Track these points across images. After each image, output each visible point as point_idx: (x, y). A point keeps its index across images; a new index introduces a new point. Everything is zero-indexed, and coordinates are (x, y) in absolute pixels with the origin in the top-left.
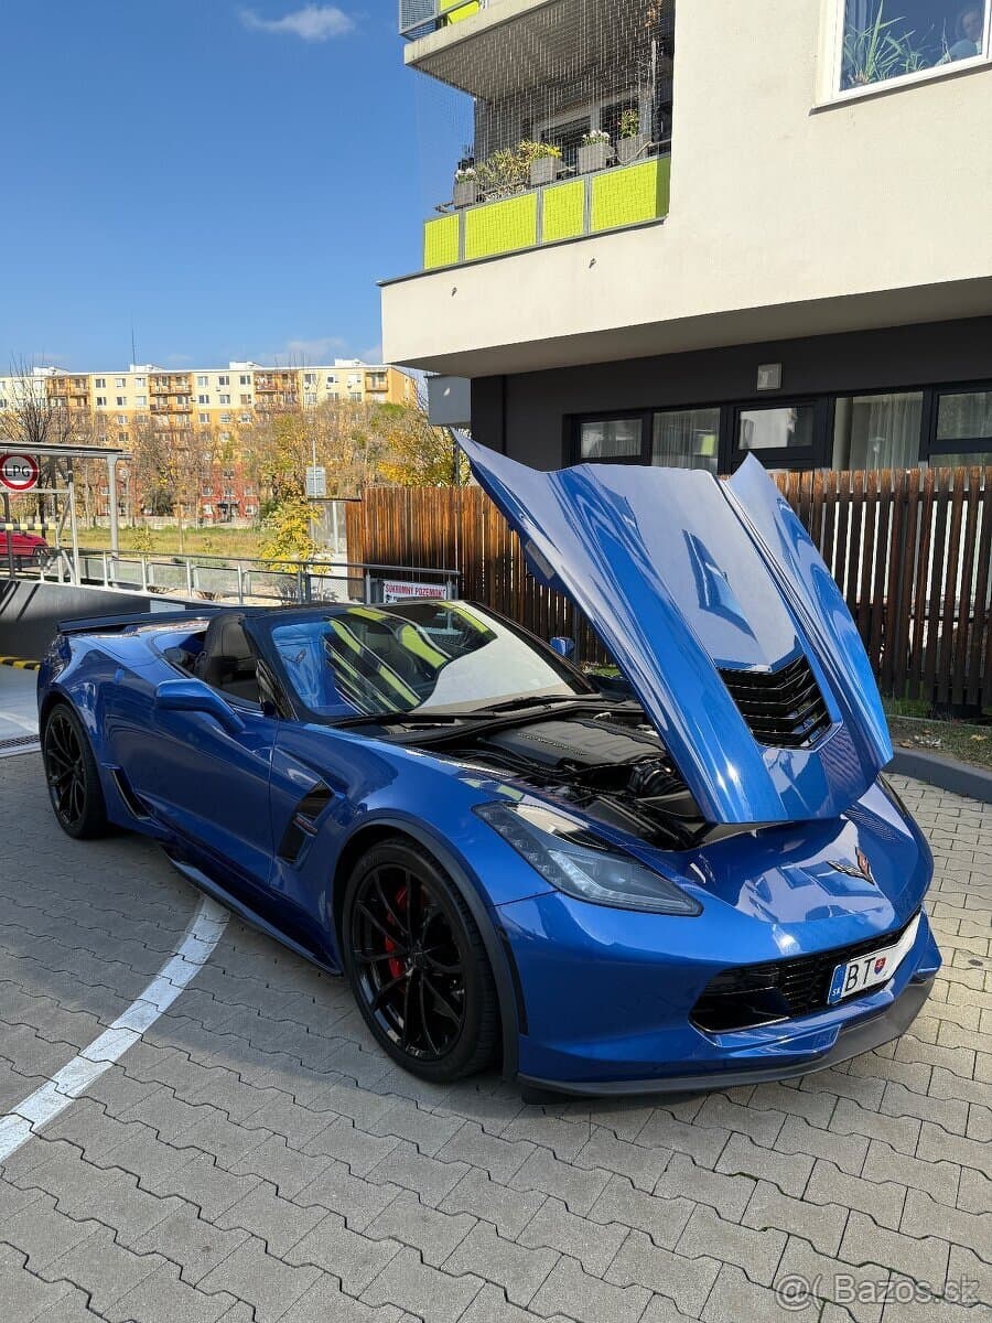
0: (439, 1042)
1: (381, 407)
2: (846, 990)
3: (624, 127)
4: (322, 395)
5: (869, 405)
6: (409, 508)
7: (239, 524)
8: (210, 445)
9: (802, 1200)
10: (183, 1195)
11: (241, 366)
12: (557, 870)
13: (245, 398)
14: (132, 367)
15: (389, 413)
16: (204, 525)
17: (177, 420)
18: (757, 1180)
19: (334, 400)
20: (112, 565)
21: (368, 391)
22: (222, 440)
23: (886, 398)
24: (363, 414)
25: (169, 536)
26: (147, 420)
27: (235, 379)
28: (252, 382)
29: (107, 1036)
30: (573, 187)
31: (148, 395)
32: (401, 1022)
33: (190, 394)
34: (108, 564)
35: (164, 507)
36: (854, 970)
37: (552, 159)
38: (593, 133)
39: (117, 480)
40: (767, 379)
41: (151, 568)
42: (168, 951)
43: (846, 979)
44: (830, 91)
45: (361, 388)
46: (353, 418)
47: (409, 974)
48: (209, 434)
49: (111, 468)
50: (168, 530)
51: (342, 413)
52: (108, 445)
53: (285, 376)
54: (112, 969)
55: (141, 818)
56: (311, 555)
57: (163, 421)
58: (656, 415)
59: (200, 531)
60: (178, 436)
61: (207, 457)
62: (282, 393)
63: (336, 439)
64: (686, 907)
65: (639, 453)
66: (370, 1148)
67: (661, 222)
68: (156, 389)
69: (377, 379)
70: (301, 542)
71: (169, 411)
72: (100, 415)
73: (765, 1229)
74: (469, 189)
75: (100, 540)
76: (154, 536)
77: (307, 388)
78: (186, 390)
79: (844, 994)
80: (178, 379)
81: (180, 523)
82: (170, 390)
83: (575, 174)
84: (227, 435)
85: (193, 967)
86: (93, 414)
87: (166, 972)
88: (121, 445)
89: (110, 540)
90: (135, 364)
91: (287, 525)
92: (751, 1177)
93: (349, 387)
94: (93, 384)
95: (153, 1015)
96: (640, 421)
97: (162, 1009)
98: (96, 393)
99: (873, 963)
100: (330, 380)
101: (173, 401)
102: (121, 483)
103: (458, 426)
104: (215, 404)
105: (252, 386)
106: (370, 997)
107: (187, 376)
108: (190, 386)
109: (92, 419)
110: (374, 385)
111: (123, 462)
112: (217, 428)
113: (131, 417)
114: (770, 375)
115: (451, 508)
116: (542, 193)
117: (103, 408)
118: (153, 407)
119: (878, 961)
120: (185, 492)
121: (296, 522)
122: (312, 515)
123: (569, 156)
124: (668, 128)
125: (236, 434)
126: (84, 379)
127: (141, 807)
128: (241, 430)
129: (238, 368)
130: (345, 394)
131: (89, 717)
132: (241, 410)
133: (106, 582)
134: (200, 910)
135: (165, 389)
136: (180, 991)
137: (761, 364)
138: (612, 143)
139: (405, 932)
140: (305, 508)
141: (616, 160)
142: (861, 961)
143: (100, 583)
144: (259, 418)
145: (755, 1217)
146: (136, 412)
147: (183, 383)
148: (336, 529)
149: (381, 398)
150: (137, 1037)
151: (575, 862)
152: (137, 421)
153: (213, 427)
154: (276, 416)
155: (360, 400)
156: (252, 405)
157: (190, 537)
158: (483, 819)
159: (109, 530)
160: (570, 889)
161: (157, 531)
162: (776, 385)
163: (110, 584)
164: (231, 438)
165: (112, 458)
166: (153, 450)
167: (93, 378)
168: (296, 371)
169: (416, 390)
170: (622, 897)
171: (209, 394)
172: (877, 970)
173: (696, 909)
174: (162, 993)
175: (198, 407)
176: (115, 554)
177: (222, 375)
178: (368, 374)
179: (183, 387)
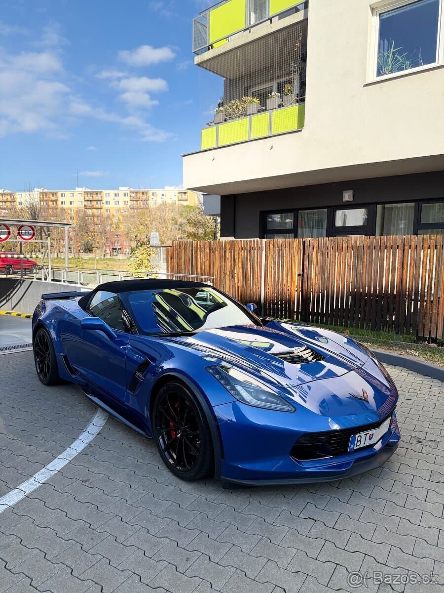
0: (190, 465)
1: (184, 207)
2: (357, 446)
3: (286, 91)
4: (159, 202)
5: (392, 208)
6: (192, 250)
7: (121, 257)
8: (110, 222)
9: (333, 528)
10: (84, 519)
11: (125, 189)
12: (238, 393)
13: (125, 203)
14: (77, 188)
15: (188, 209)
16: (106, 257)
17: (96, 212)
18: (315, 521)
19: (164, 204)
20: (65, 273)
21: (179, 200)
22: (115, 220)
23: (399, 205)
24: (177, 210)
25: (91, 262)
26: (82, 212)
27: (121, 194)
28: (129, 195)
29: (56, 461)
30: (265, 116)
31: (83, 201)
32: (175, 456)
33: (102, 200)
34: (63, 273)
35: (88, 249)
36: (359, 438)
37: (256, 104)
38: (273, 93)
39: (68, 237)
40: (347, 197)
41: (82, 275)
42: (82, 429)
43: (356, 441)
44: (372, 77)
45: (176, 199)
46: (172, 212)
47: (179, 436)
48: (110, 217)
49: (66, 232)
50: (90, 259)
51: (167, 209)
52: (65, 222)
53: (143, 193)
54: (59, 436)
55: (73, 376)
56: (151, 270)
57: (90, 212)
58: (299, 211)
59: (104, 260)
60: (96, 218)
61: (108, 228)
62: (142, 200)
63: (164, 221)
64: (290, 409)
65: (292, 228)
66: (160, 505)
67: (301, 131)
68: (87, 198)
69: (183, 195)
70: (146, 264)
71: (92, 208)
72: (62, 209)
73: (317, 538)
74: (220, 116)
75: (60, 263)
76: (84, 261)
77: (153, 199)
78: (100, 199)
79: (355, 448)
80: (97, 194)
81: (95, 256)
82: (92, 198)
83: (265, 110)
84: (117, 218)
85: (92, 436)
86: (59, 208)
87: (81, 437)
88: (71, 222)
89: (65, 263)
90: (78, 187)
91: (141, 257)
92: (313, 519)
93: (171, 198)
94: (60, 195)
95: (75, 454)
96: (293, 214)
97: (79, 451)
98: (61, 199)
99: (368, 436)
100: (163, 195)
101: (94, 203)
102: (70, 239)
103: (217, 215)
104: (112, 205)
105: (129, 197)
106: (163, 447)
107: (100, 193)
108: (102, 197)
109: (59, 211)
110: (182, 198)
111: (71, 230)
112: (113, 215)
113: (75, 210)
114: (349, 195)
115: (210, 250)
116: (251, 118)
117: (64, 206)
118: (85, 206)
119: (370, 435)
120: (98, 243)
121: (145, 256)
122: (151, 252)
123: (263, 103)
124: (304, 92)
125: (121, 218)
126: (56, 193)
127: (73, 371)
128: (123, 216)
129: (123, 190)
130: (169, 201)
131: (53, 334)
132: (123, 208)
133: (62, 281)
134: (96, 414)
135: (91, 198)
136: (86, 445)
137: (345, 190)
138: (281, 97)
139: (177, 419)
140: (148, 250)
141: (282, 105)
142: (362, 434)
143: (60, 281)
144: (131, 211)
145: (313, 533)
146: (78, 208)
147: (99, 195)
148: (162, 259)
149: (185, 203)
150: (67, 462)
151: (245, 390)
152: (78, 211)
153: (111, 215)
154: (139, 210)
155: (175, 204)
156: (128, 206)
157: (100, 262)
158: (209, 372)
159: (64, 259)
160: (243, 401)
161: (86, 260)
162: (351, 199)
163: (64, 281)
164: (119, 220)
165: (67, 227)
166: (85, 224)
167: (60, 192)
168: (148, 191)
169: (199, 200)
170: (264, 404)
171: (110, 201)
172: (370, 439)
173: (294, 409)
174: (78, 446)
175: (105, 206)
176: (67, 269)
177: (115, 192)
178: (179, 193)
179: (99, 197)
